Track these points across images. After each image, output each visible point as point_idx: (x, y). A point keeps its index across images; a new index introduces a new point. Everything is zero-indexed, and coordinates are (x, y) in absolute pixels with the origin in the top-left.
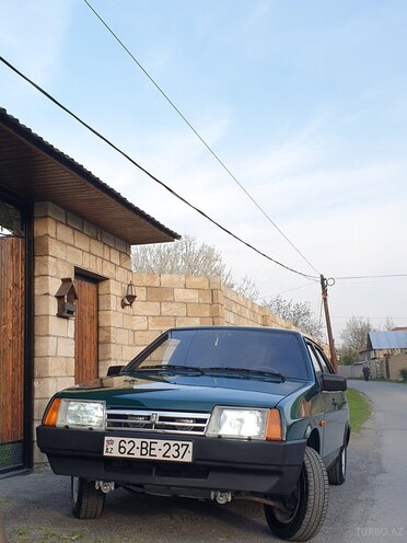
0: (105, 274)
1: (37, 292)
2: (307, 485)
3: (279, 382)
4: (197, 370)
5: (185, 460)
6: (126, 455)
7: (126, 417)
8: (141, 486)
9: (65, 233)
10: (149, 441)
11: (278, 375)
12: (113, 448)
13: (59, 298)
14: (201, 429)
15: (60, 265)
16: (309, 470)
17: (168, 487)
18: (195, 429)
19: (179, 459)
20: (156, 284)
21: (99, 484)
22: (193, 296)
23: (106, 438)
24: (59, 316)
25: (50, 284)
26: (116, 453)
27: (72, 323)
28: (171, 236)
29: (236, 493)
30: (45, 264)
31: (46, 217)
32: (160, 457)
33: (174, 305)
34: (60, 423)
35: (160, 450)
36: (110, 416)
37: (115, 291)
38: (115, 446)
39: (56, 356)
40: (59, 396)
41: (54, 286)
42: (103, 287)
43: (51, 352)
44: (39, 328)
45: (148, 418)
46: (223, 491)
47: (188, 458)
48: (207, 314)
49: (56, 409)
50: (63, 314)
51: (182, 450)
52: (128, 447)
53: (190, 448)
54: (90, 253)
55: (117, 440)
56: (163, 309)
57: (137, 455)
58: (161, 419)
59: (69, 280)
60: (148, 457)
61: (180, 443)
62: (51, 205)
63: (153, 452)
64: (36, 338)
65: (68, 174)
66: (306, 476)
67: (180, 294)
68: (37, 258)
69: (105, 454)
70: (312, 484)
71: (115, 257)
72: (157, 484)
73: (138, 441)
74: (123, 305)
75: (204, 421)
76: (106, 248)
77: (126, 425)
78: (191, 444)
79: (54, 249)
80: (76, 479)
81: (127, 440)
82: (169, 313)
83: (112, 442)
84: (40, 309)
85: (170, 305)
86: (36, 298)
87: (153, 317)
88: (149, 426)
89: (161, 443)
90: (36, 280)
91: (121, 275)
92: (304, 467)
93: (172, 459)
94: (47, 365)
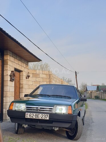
0: (22, 70)
1: (5, 74)
2: (78, 126)
3: (70, 99)
4: (48, 95)
5: (47, 119)
6: (31, 118)
7: (31, 108)
8: (35, 126)
9: (12, 59)
10: (37, 114)
11: (70, 97)
12: (28, 116)
13: (10, 76)
14: (51, 111)
15: (11, 67)
16: (78, 122)
17: (42, 126)
18: (49, 111)
19: (45, 119)
20: (35, 73)
21: (24, 125)
22: (44, 76)
23: (26, 113)
24: (10, 81)
25: (8, 72)
26: (29, 117)
27: (13, 83)
28: (39, 60)
29: (60, 128)
30: (7, 67)
31: (7, 54)
32: (40, 118)
33: (40, 78)
34: (14, 109)
35: (40, 116)
36: (27, 107)
37: (24, 74)
38: (29, 115)
39: (9, 91)
40: (13, 102)
41: (9, 73)
42: (21, 73)
43: (8, 90)
44: (5, 84)
45: (37, 108)
46: (57, 127)
47: (48, 118)
48: (48, 81)
49: (12, 105)
50: (11, 80)
51: (46, 116)
52: (32, 115)
53: (48, 116)
54: (18, 64)
55: (29, 114)
56: (37, 79)
57: (34, 117)
58: (41, 108)
59: (13, 71)
60: (37, 118)
61: (46, 115)
62: (9, 51)
63: (38, 117)
64: (4, 86)
65: (14, 43)
66: (77, 123)
67: (41, 76)
68: (5, 65)
69: (26, 117)
70: (79, 125)
71: (24, 65)
72: (39, 125)
73: (35, 114)
74: (27, 78)
75: (52, 109)
76: (22, 63)
77: (31, 110)
78: (48, 115)
79: (9, 63)
80: (16, 124)
81: (32, 114)
82: (38, 80)
83: (28, 114)
84: (5, 79)
85: (39, 78)
86: (4, 76)
87: (34, 81)
88: (38, 110)
89: (41, 114)
90: (5, 71)
91: (26, 70)
92: (77, 121)
93: (43, 119)
94: (7, 94)
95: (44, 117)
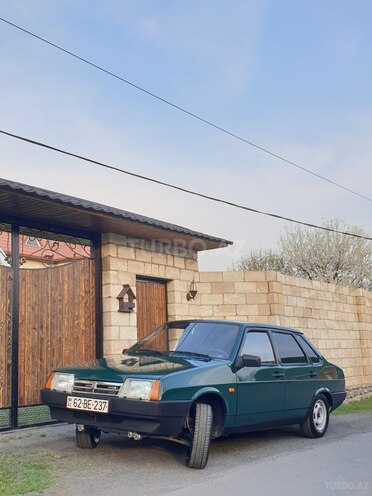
0: (168, 277)
1: (104, 296)
6: (77, 408)
9: (125, 252)
10: (88, 399)
11: (207, 356)
13: (120, 299)
15: (121, 276)
19: (102, 411)
20: (220, 280)
22: (251, 288)
23: (70, 397)
24: (120, 311)
25: (113, 290)
26: (72, 407)
27: (133, 317)
28: (224, 243)
29: (142, 434)
30: (108, 276)
31: (108, 243)
32: (92, 410)
33: (236, 296)
34: (52, 388)
35: (93, 405)
37: (178, 290)
38: (72, 402)
39: (119, 340)
41: (117, 291)
42: (169, 286)
43: (114, 337)
44: (106, 321)
46: (134, 432)
47: (106, 411)
48: (264, 301)
49: (52, 379)
50: (125, 309)
51: (103, 406)
52: (78, 403)
53: (107, 404)
54: (152, 263)
55: (73, 398)
56: (226, 300)
57: (83, 408)
58: (98, 386)
59: (128, 285)
60: (87, 409)
61: (102, 401)
63: (89, 406)
64: (104, 327)
67: (240, 287)
68: (104, 272)
69: (67, 407)
71: (179, 263)
73: (82, 399)
74: (189, 298)
75: (119, 388)
76: (170, 257)
78: (108, 402)
79: (116, 264)
81: (78, 399)
82: (231, 302)
83: (71, 400)
84: (106, 308)
85: (231, 296)
86: (104, 300)
87: (218, 305)
88: (91, 390)
89: (94, 400)
90: (104, 287)
91: (187, 276)
93: (98, 410)
94: (110, 347)
95: (99, 407)
